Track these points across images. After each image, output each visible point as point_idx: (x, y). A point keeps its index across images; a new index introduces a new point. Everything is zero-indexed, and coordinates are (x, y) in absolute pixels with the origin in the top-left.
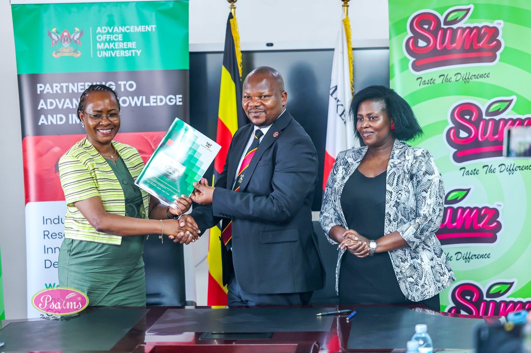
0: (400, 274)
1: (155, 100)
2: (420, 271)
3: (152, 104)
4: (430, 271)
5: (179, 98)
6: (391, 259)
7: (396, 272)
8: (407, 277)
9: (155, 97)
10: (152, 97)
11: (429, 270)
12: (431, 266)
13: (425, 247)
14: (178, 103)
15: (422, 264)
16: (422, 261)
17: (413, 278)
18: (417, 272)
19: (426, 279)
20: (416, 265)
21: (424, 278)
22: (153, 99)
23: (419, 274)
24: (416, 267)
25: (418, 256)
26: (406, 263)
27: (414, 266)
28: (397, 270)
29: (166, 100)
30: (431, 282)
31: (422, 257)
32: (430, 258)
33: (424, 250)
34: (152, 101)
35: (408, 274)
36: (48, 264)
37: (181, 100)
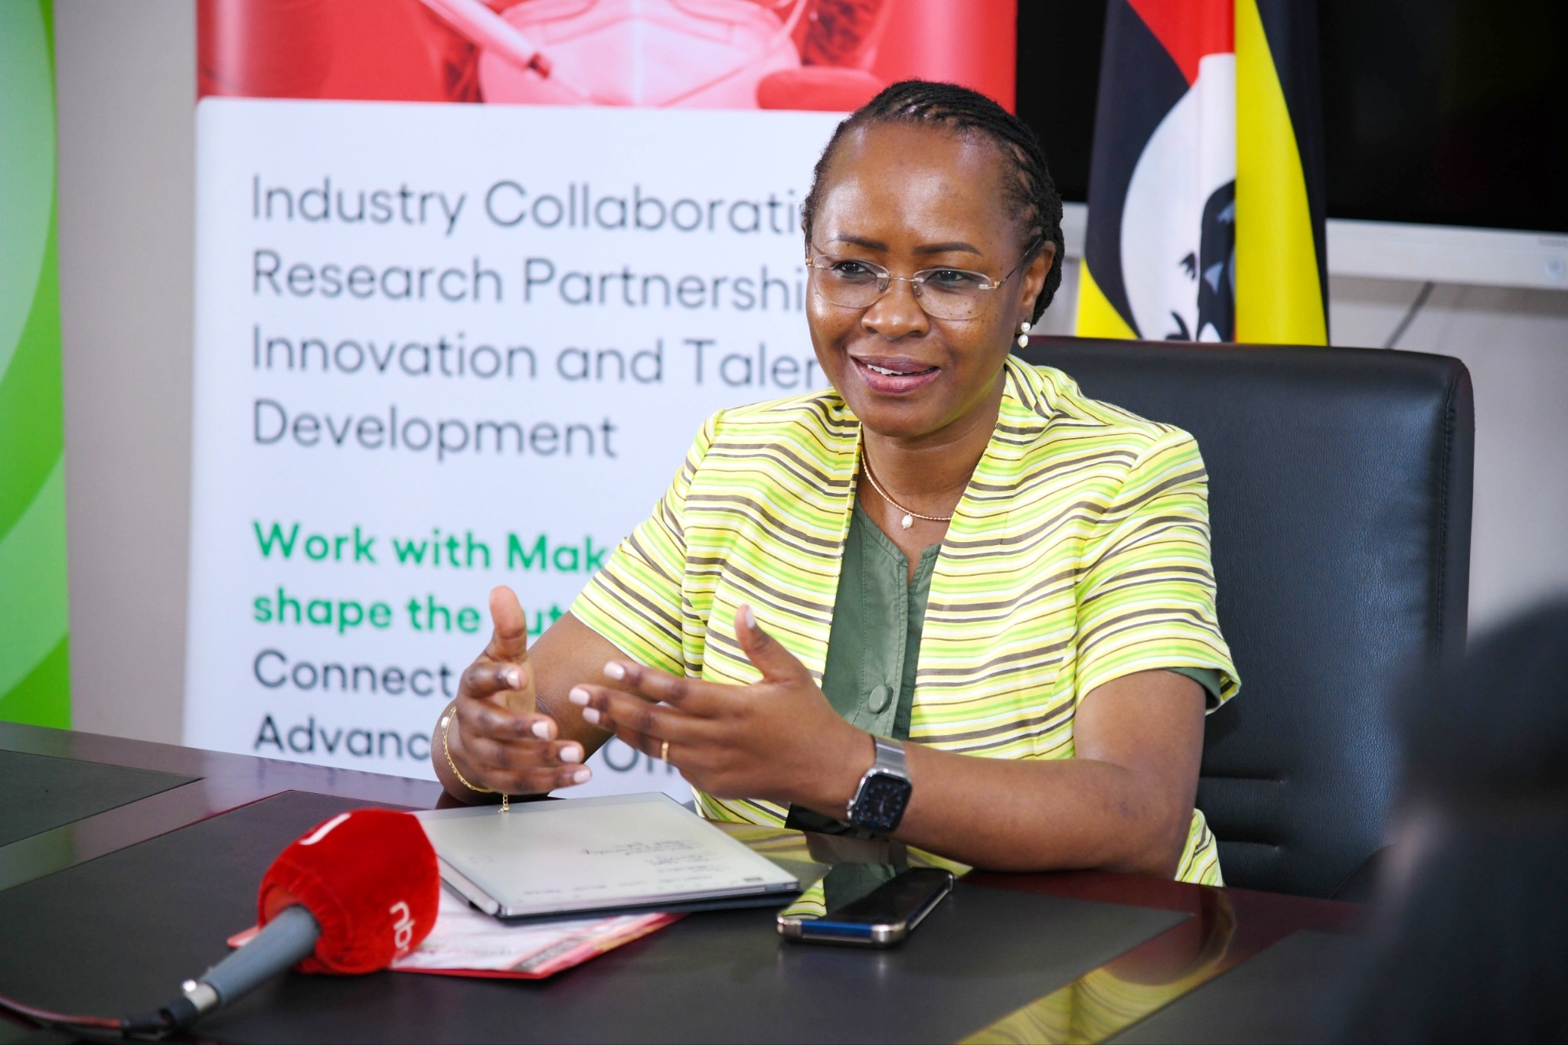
36: (271, 422)
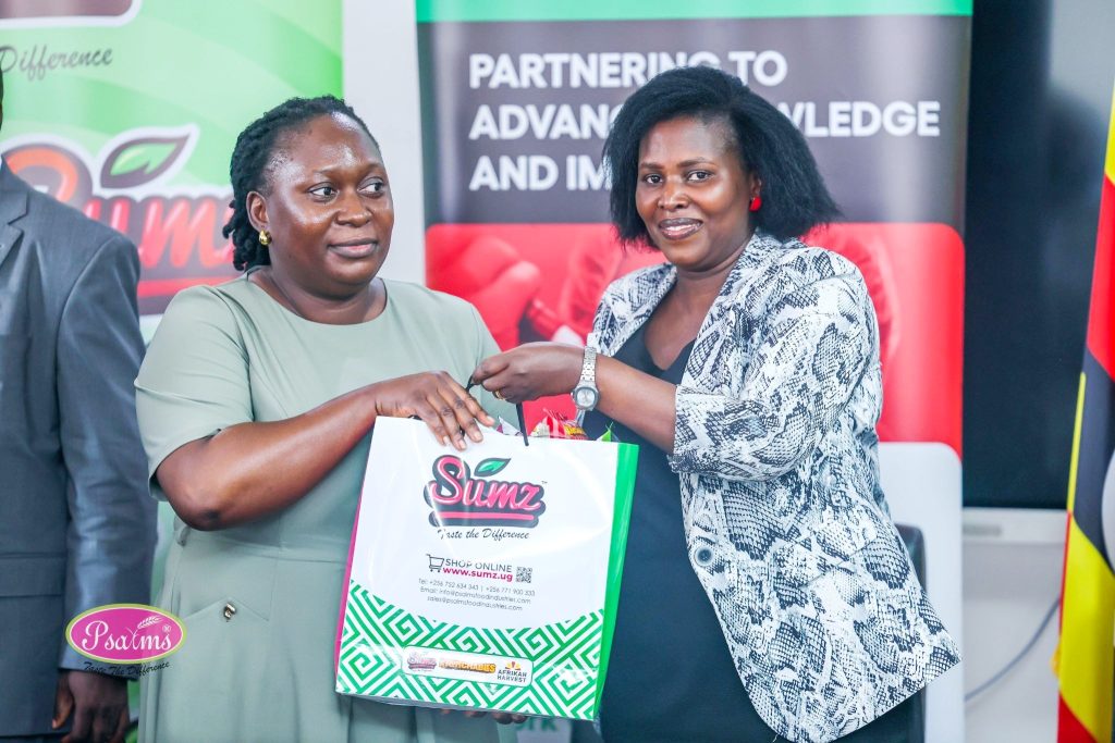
0: (751, 664)
1: (845, 119)
2: (814, 644)
3: (836, 131)
4: (851, 638)
5: (930, 112)
6: (720, 620)
7: (736, 661)
8: (775, 668)
9: (845, 106)
10: (835, 107)
11: (845, 637)
12: (855, 622)
13: (831, 560)
14: (925, 131)
15: (823, 618)
16: (819, 607)
17: (793, 668)
18: (803, 648)
19: (839, 669)
20: (798, 625)
21: (828, 664)
22: (841, 113)
23: (810, 653)
24: (798, 630)
25: (803, 595)
26: (766, 622)
27: (792, 628)
28: (739, 652)
29: (882, 119)
30: (857, 675)
31: (818, 595)
32: (851, 594)
33: (828, 574)
34: (835, 118)
35: (777, 658)
37: (934, 118)
